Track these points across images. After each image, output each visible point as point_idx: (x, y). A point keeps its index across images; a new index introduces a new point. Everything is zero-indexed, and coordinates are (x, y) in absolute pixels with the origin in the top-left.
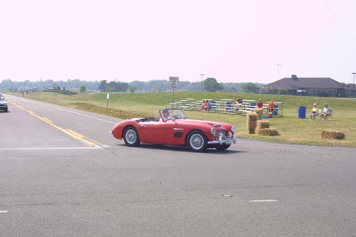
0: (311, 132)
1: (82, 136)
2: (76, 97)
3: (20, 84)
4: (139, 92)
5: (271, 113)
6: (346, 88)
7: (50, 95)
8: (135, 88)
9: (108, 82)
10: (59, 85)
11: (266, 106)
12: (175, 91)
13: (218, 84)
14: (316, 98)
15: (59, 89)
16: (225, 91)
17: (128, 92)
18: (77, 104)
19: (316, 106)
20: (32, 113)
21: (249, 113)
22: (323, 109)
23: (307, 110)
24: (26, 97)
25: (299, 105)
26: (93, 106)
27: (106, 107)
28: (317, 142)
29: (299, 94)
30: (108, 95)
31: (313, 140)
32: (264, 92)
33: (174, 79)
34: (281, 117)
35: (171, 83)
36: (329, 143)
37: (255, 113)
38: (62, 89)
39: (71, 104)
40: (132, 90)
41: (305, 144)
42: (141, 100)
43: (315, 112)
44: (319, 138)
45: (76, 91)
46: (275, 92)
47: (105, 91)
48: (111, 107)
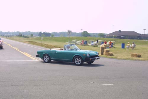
0: (127, 54)
1: (31, 56)
2: (28, 39)
3: (6, 33)
4: (55, 37)
5: (110, 46)
6: (141, 36)
7: (18, 38)
8: (54, 35)
9: (42, 32)
10: (22, 34)
11: (108, 43)
12: (70, 36)
13: (88, 34)
14: (129, 40)
15: (22, 35)
16: (91, 37)
17: (51, 37)
18: (29, 42)
19: (129, 43)
20: (10, 45)
21: (101, 46)
22: (132, 45)
23: (125, 45)
24: (8, 39)
25: (122, 43)
26: (36, 43)
27: (41, 43)
28: (129, 58)
29: (122, 38)
30: (42, 38)
31: (128, 58)
32: (107, 37)
33: (69, 32)
34: (114, 48)
35: (68, 34)
36: (134, 59)
37: (103, 46)
38: (23, 35)
39: (26, 42)
40: (52, 36)
41: (124, 59)
42: (57, 40)
43: (128, 46)
44: (130, 57)
45: (29, 36)
46: (112, 37)
47: (41, 36)
48: (43, 43)
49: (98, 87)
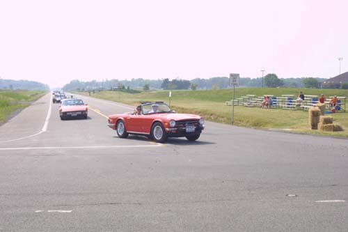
2: (139, 95)
3: (87, 84)
4: (200, 89)
5: (334, 108)
7: (115, 94)
8: (197, 86)
9: (170, 80)
10: (124, 84)
11: (328, 101)
12: (236, 87)
13: (279, 80)
15: (124, 87)
16: (286, 87)
17: (190, 89)
20: (98, 112)
21: (311, 108)
24: (93, 97)
27: (169, 104)
30: (170, 93)
32: (325, 87)
33: (234, 76)
34: (345, 111)
35: (231, 80)
37: (317, 109)
38: (126, 88)
39: (135, 102)
40: (194, 88)
42: (204, 97)
45: (140, 90)
46: (337, 86)
47: (167, 89)
48: (173, 105)
49: (308, 207)
